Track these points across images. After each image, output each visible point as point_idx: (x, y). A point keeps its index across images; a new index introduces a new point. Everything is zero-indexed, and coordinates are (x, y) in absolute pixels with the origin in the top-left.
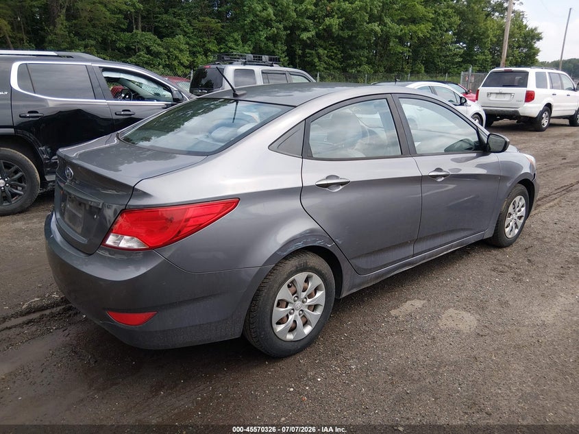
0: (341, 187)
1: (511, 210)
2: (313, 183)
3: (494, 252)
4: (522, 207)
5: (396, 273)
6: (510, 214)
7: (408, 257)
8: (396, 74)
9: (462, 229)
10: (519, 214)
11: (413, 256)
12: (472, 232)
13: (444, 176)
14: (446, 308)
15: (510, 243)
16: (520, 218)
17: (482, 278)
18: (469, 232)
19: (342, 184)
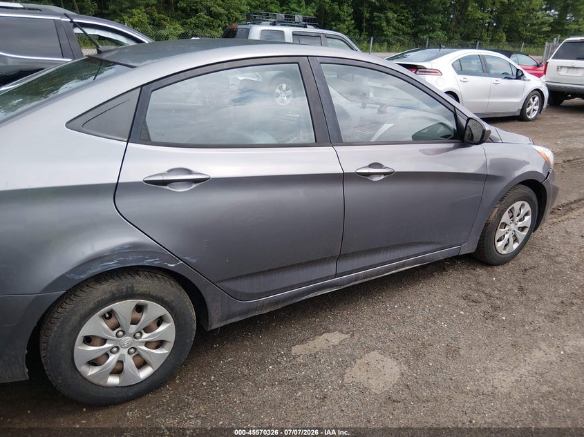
0: (194, 186)
1: (505, 218)
2: (140, 179)
3: (480, 271)
4: (527, 214)
5: (310, 296)
6: (505, 225)
7: (328, 278)
8: (473, 42)
9: (420, 243)
10: (520, 224)
11: (336, 276)
12: (439, 246)
13: (384, 174)
14: (369, 349)
15: (504, 261)
16: (522, 229)
17: (442, 308)
18: (434, 247)
19: (195, 181)
